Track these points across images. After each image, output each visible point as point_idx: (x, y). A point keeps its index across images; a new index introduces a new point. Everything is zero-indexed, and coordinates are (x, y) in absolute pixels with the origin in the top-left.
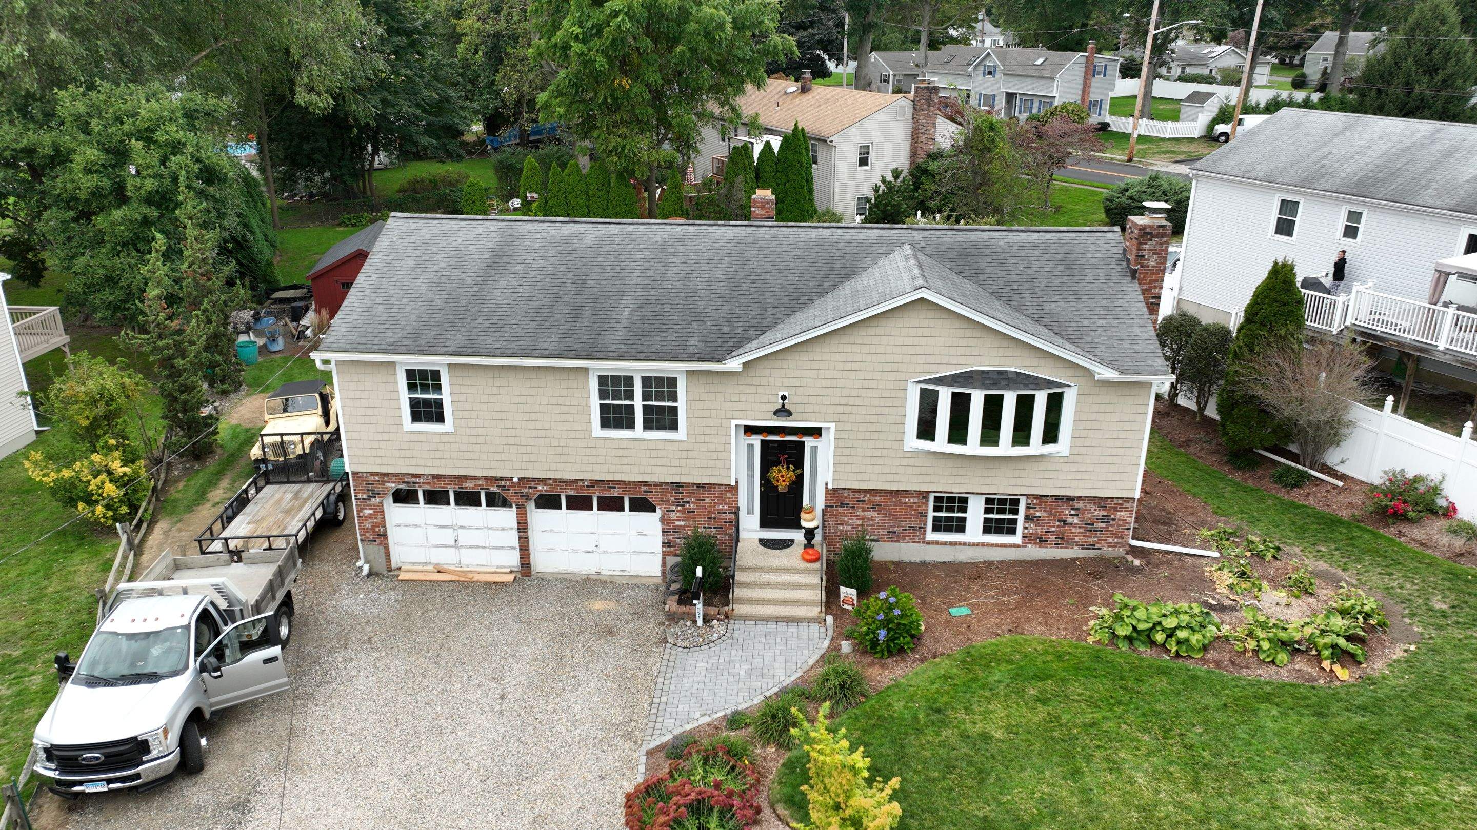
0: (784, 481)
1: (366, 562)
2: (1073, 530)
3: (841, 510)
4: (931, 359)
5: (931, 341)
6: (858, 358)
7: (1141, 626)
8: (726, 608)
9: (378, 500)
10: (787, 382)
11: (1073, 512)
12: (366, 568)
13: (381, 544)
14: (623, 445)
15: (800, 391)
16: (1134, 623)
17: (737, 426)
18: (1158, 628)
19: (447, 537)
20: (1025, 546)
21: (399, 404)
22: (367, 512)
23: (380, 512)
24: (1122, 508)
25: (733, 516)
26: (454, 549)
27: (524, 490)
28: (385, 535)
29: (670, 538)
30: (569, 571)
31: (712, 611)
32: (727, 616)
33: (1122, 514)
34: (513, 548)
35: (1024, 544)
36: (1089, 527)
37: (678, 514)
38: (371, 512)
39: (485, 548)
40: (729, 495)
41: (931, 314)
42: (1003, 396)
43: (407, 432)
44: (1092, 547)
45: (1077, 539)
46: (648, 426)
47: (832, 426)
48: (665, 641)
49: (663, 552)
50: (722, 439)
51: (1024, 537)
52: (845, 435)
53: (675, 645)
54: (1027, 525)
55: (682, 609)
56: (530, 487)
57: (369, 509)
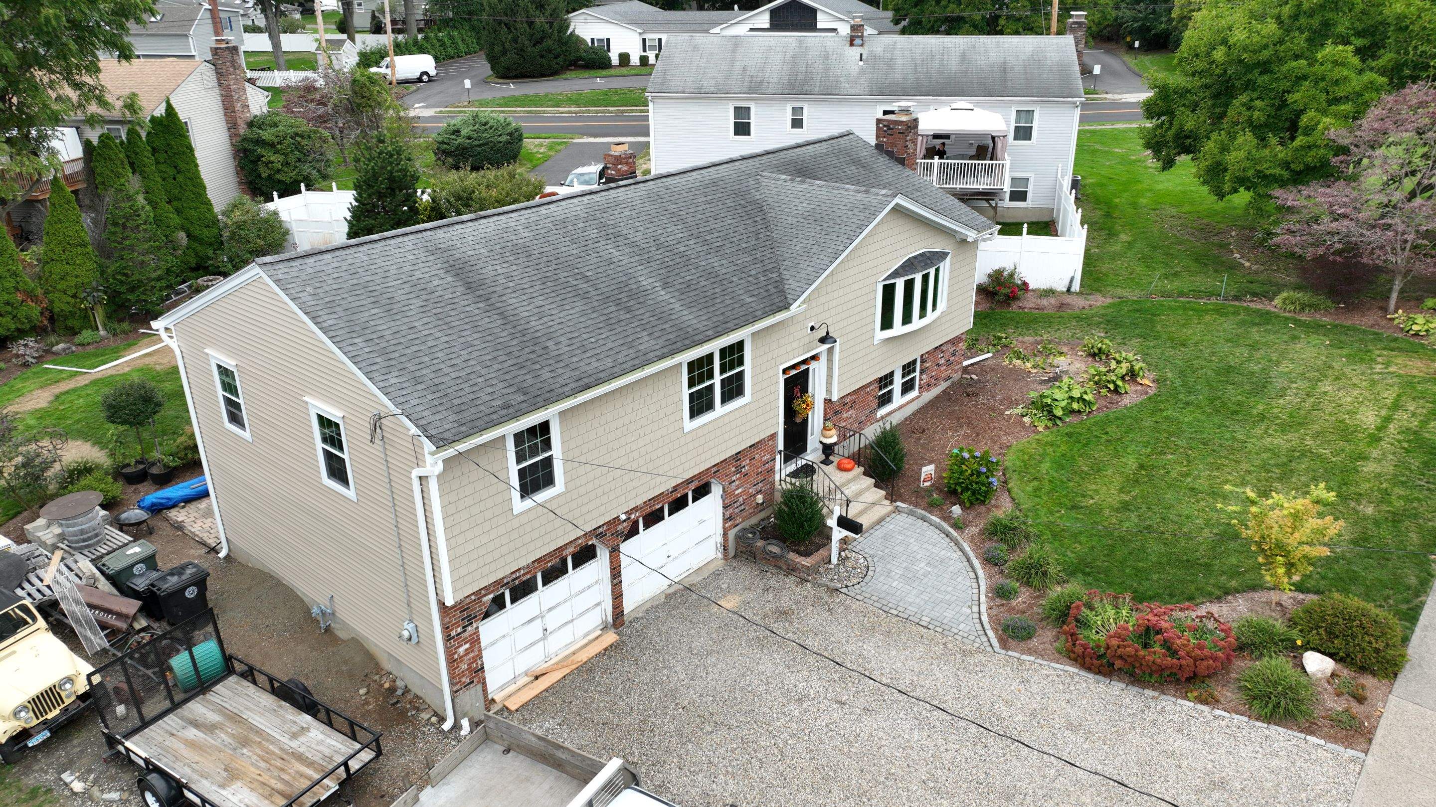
2: (942, 369)
3: (835, 418)
4: (888, 258)
9: (474, 626)
10: (813, 312)
12: (465, 723)
13: (479, 682)
14: (707, 429)
17: (783, 370)
19: (536, 630)
21: (508, 484)
22: (461, 650)
23: (477, 639)
24: (965, 338)
25: (773, 463)
26: (542, 642)
28: (482, 668)
29: (730, 511)
34: (598, 604)
35: (920, 394)
36: (948, 363)
37: (736, 483)
38: (467, 646)
39: (571, 621)
40: (770, 443)
43: (517, 516)
44: (948, 378)
45: (943, 376)
46: (724, 401)
47: (838, 341)
48: (834, 590)
49: (725, 529)
50: (773, 388)
51: (919, 389)
52: (844, 347)
53: (847, 586)
54: (921, 378)
57: (465, 643)
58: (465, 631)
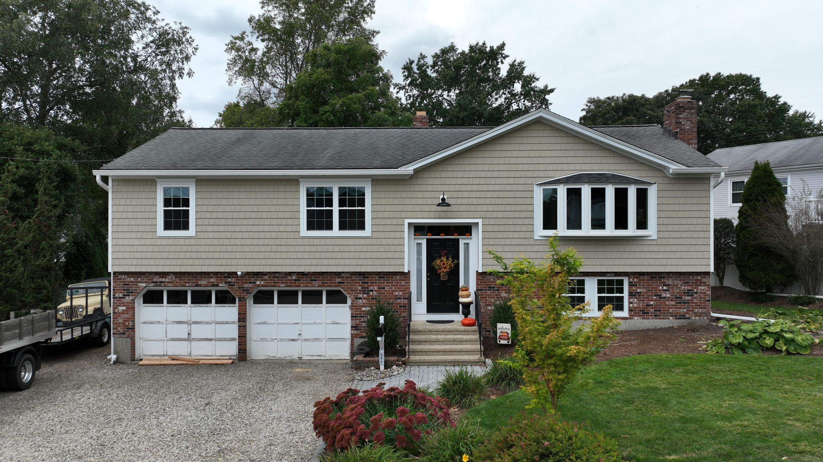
0: (445, 268)
1: (115, 354)
2: (667, 303)
3: (489, 292)
4: (550, 167)
5: (549, 153)
6: (496, 168)
7: (750, 336)
8: (403, 359)
9: (131, 298)
10: (445, 188)
11: (665, 288)
12: (113, 357)
13: (128, 337)
14: (323, 242)
15: (455, 195)
16: (743, 334)
17: (410, 224)
18: (764, 336)
19: (182, 331)
20: (632, 319)
21: (156, 215)
22: (121, 308)
23: (131, 308)
24: (702, 283)
25: (406, 301)
26: (186, 342)
27: (246, 285)
28: (133, 328)
29: (358, 321)
30: (277, 358)
31: (393, 358)
32: (404, 363)
33: (702, 288)
34: (233, 339)
35: (631, 317)
36: (678, 298)
37: (364, 301)
38: (124, 308)
39: (211, 340)
40: (403, 283)
41: (547, 133)
42: (605, 188)
43: (160, 238)
44: (682, 317)
45: (671, 310)
46: (342, 227)
47: (480, 221)
48: (353, 380)
49: (352, 334)
50: (397, 235)
51: (630, 310)
52: (490, 228)
53: (362, 380)
54: (631, 300)
55: (368, 359)
56: (250, 283)
57: (124, 306)
58: (125, 298)
